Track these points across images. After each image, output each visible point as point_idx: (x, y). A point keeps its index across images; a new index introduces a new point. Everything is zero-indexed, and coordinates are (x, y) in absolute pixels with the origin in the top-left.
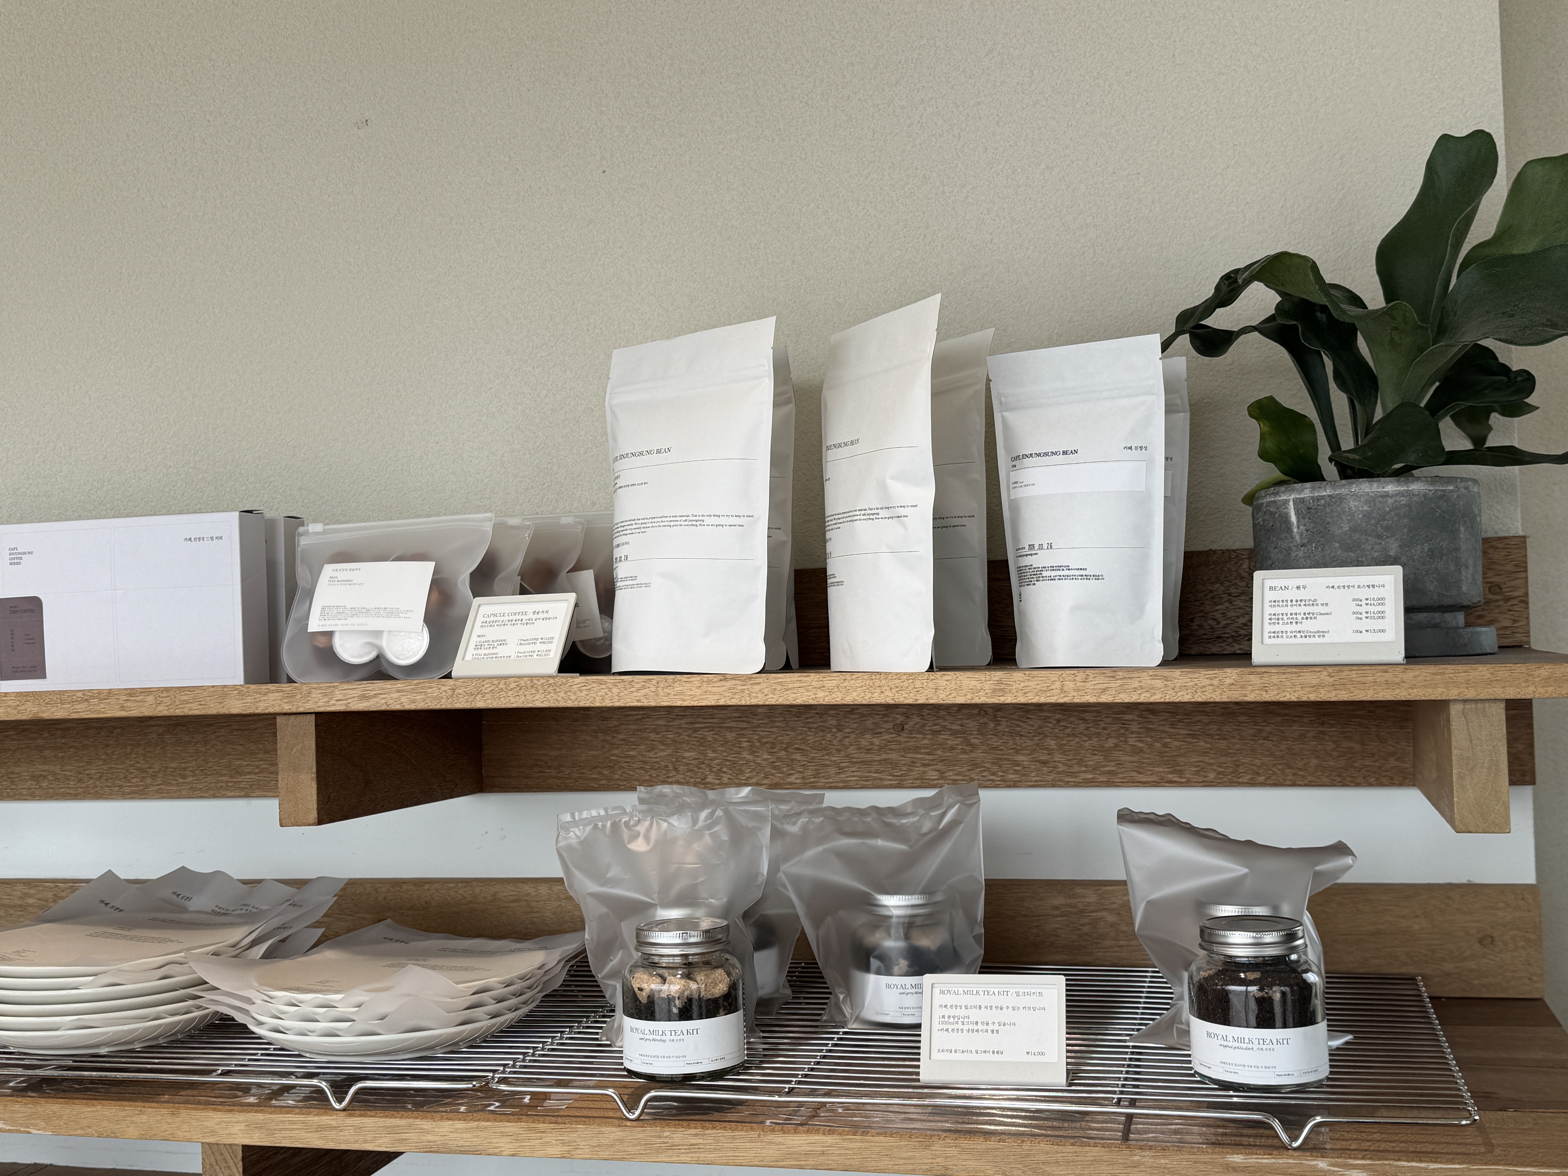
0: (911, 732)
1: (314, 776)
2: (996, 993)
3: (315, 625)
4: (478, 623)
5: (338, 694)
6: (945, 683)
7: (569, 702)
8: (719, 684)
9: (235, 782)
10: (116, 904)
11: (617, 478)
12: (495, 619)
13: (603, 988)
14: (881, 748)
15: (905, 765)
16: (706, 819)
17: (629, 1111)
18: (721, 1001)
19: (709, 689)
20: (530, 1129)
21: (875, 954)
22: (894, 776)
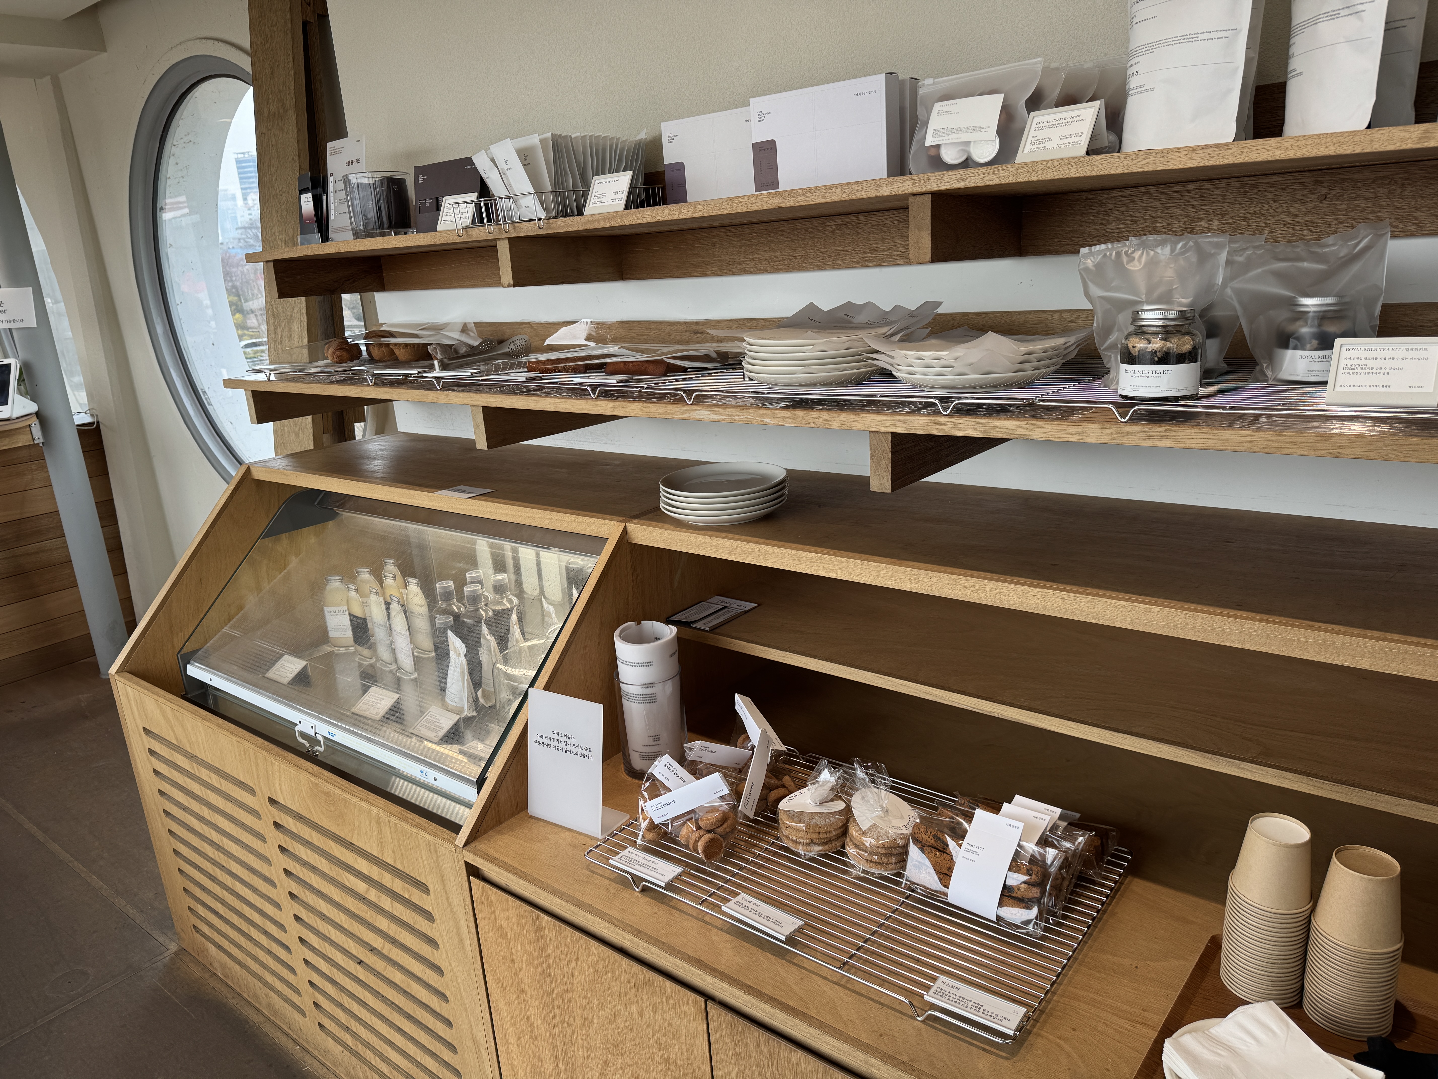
0: (1331, 200)
1: (930, 232)
2: (1391, 350)
3: (929, 142)
4: (1033, 129)
5: (946, 179)
6: (1379, 136)
7: (1093, 172)
8: (1201, 151)
9: (874, 257)
10: (816, 319)
11: (1133, 17)
12: (1044, 124)
13: (1103, 357)
14: (1306, 213)
15: (1323, 224)
16: (1181, 248)
17: (1121, 417)
18: (1187, 355)
19: (1193, 155)
20: (1059, 426)
21: (1294, 336)
22: (1314, 232)
